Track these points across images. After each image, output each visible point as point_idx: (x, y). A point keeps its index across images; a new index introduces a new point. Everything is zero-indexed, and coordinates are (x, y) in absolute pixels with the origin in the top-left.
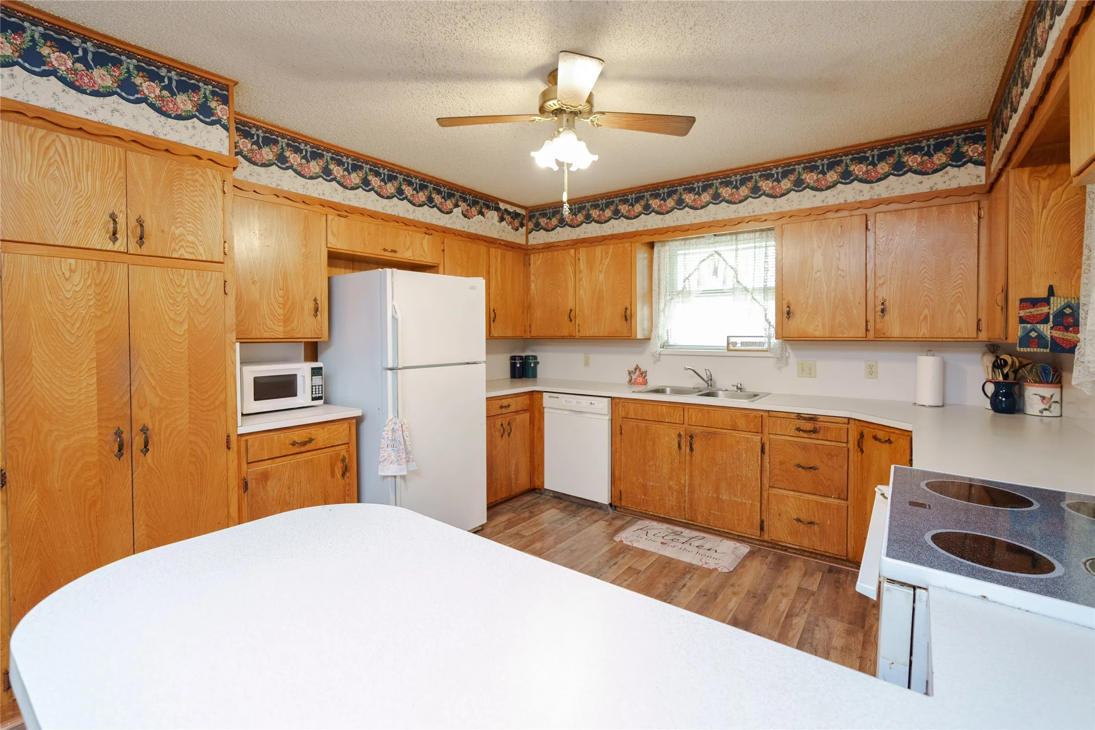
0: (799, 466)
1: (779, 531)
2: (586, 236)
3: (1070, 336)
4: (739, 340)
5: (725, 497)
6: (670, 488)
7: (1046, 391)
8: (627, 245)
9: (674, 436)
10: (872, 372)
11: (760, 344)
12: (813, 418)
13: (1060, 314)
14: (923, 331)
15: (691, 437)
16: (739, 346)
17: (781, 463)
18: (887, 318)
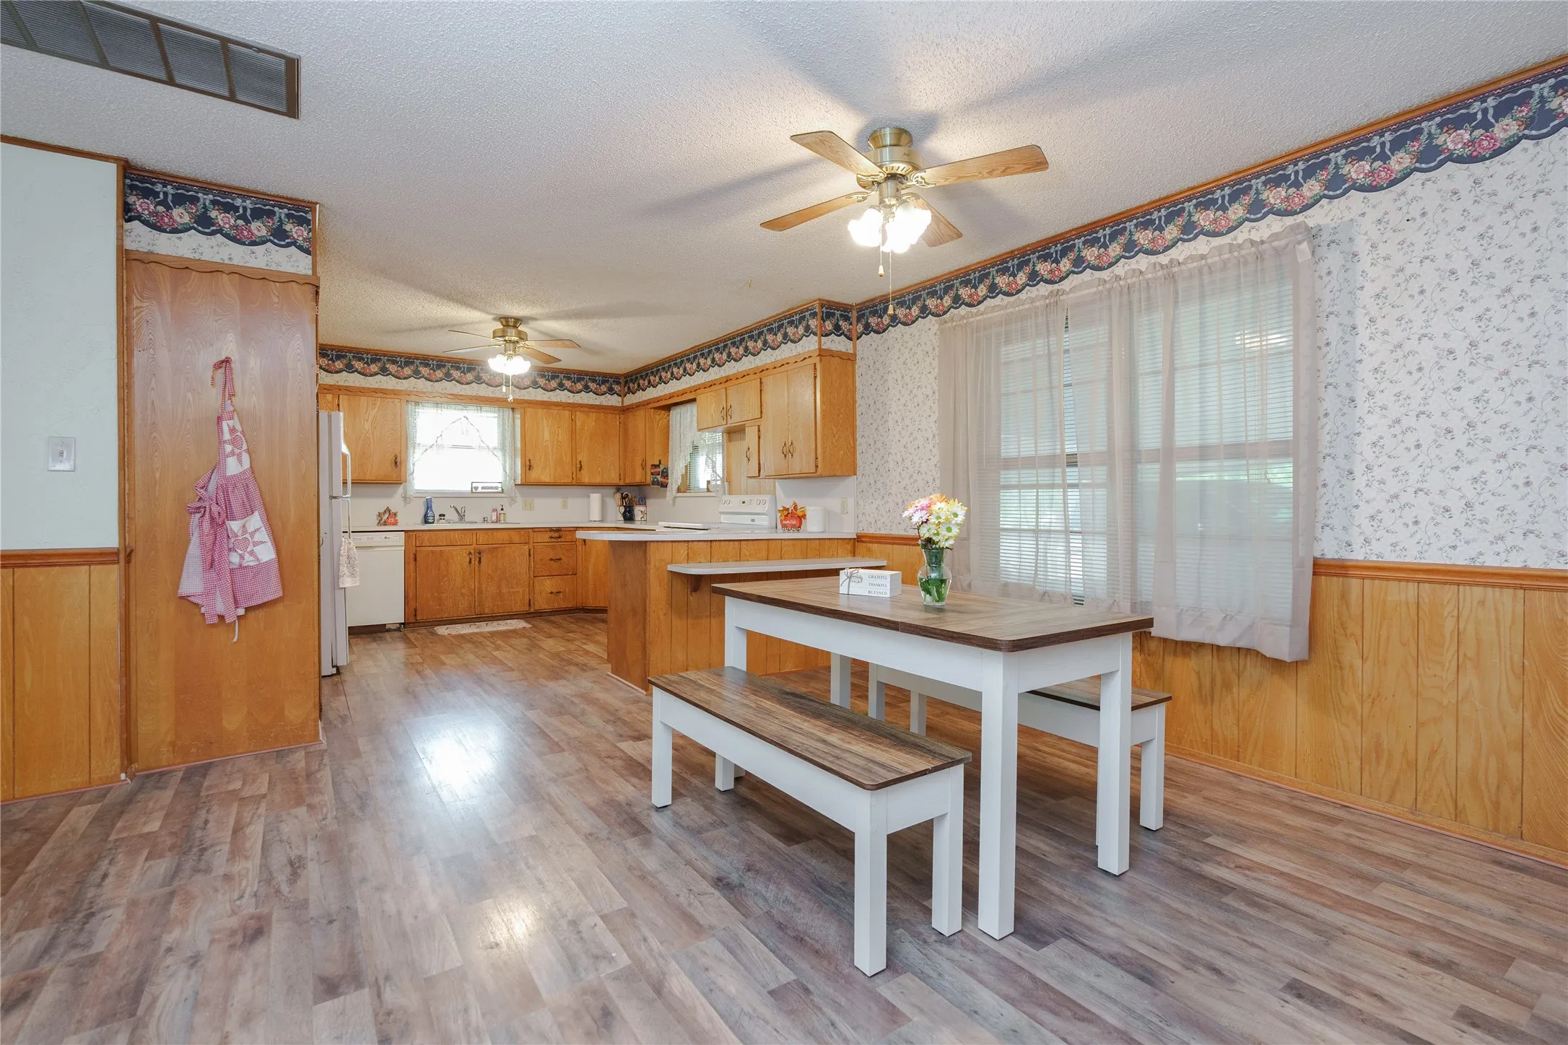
0: (551, 560)
1: (542, 604)
2: (347, 384)
3: (665, 480)
4: (480, 486)
5: (504, 591)
6: (462, 595)
7: (642, 508)
8: (397, 401)
9: (465, 555)
10: (565, 506)
11: (497, 488)
12: (558, 530)
13: (663, 472)
14: (598, 480)
15: (480, 553)
16: (480, 490)
17: (541, 560)
18: (582, 472)
